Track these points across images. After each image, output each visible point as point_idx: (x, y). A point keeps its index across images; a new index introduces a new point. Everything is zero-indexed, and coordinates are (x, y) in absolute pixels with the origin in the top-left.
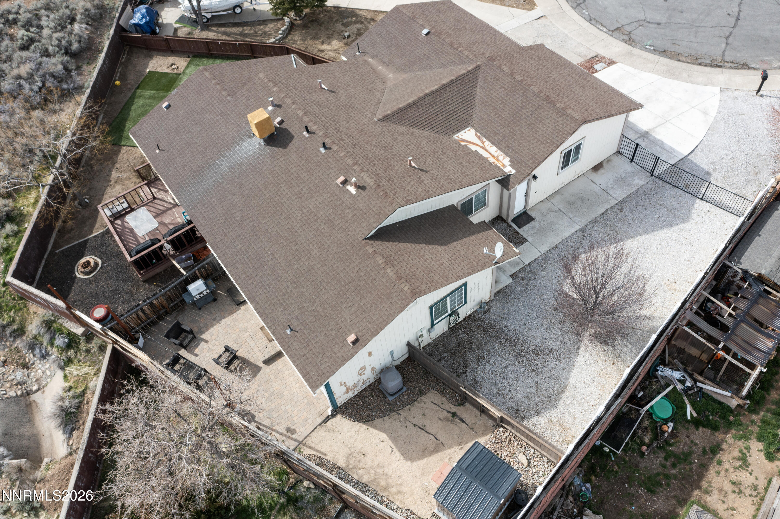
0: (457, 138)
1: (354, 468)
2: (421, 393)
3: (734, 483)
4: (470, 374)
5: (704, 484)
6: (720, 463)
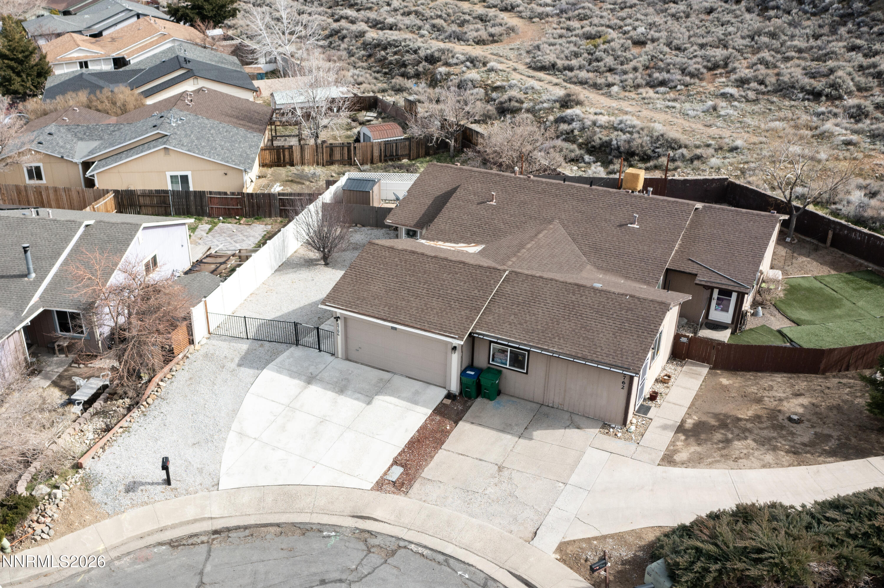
0: (481, 246)
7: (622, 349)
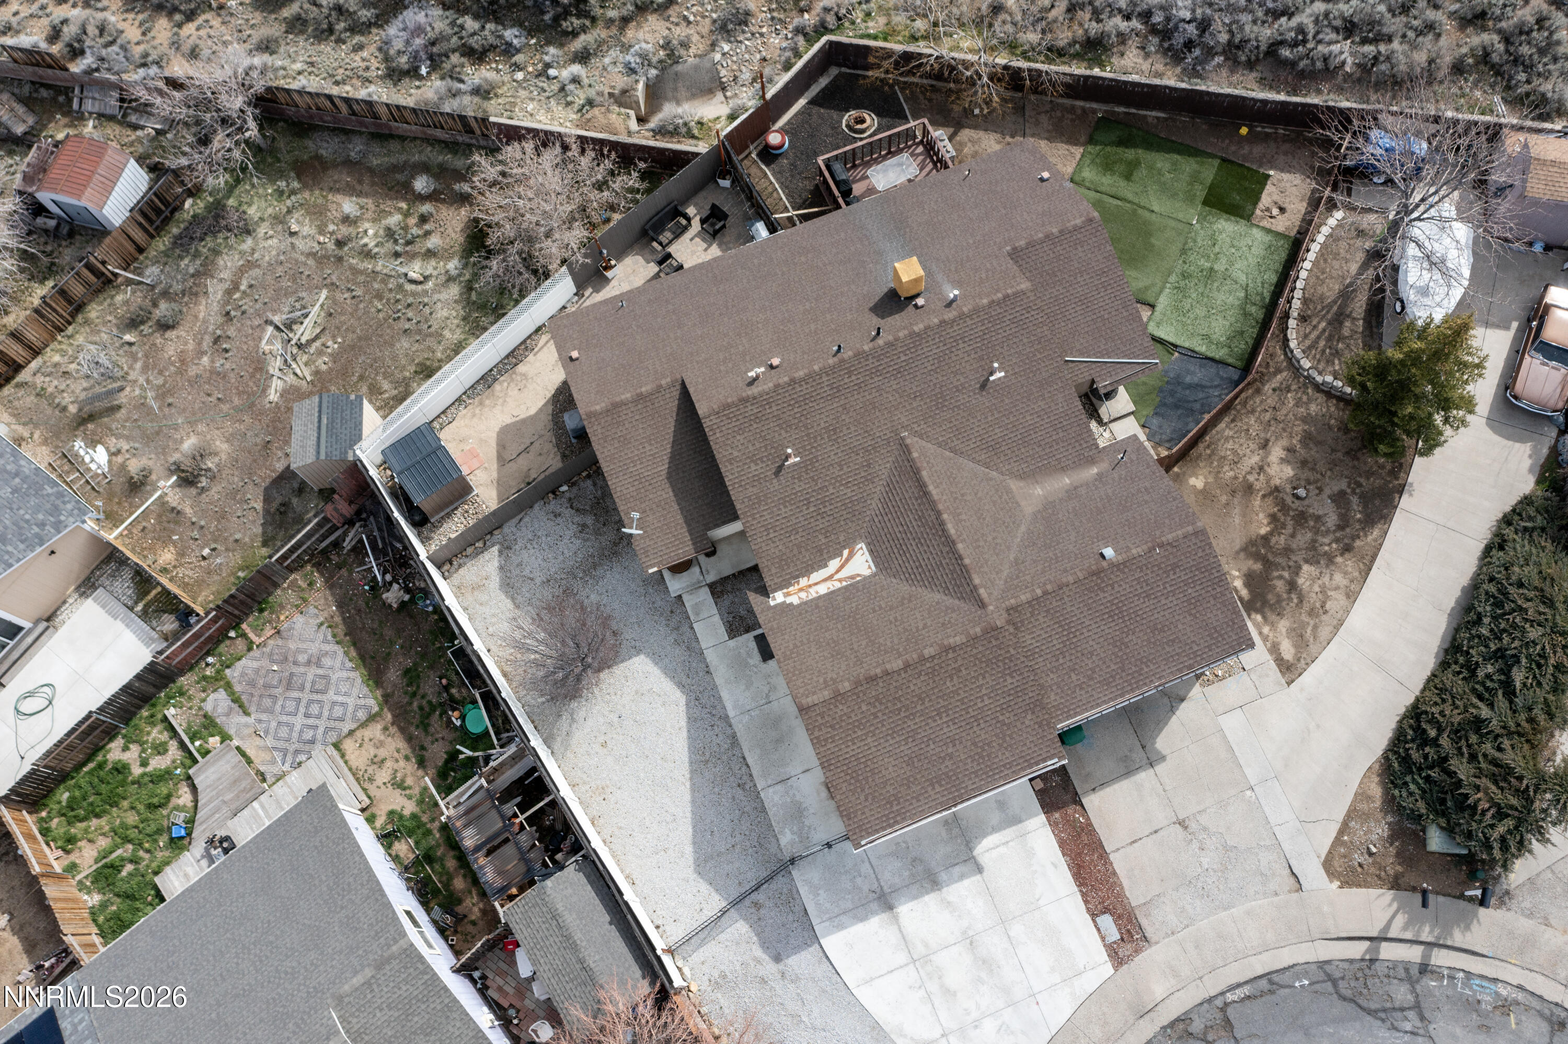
0: (859, 546)
1: (512, 380)
2: (564, 456)
3: (383, 761)
4: (568, 512)
5: (393, 730)
6: (407, 758)
7: (1215, 628)
